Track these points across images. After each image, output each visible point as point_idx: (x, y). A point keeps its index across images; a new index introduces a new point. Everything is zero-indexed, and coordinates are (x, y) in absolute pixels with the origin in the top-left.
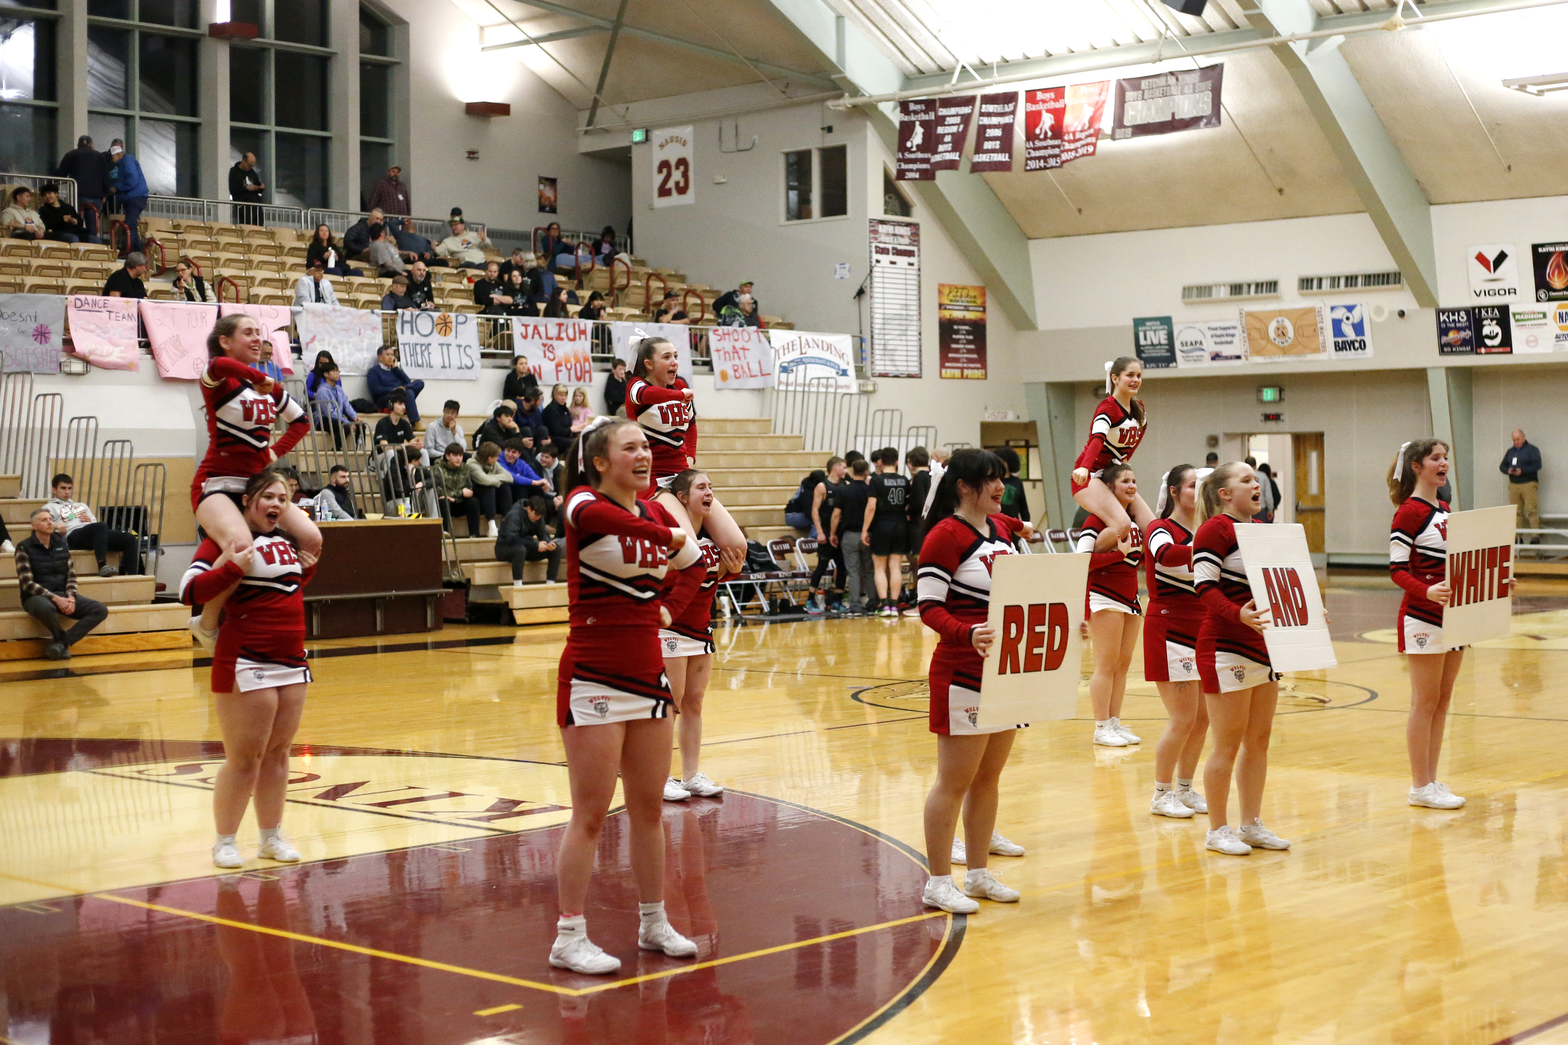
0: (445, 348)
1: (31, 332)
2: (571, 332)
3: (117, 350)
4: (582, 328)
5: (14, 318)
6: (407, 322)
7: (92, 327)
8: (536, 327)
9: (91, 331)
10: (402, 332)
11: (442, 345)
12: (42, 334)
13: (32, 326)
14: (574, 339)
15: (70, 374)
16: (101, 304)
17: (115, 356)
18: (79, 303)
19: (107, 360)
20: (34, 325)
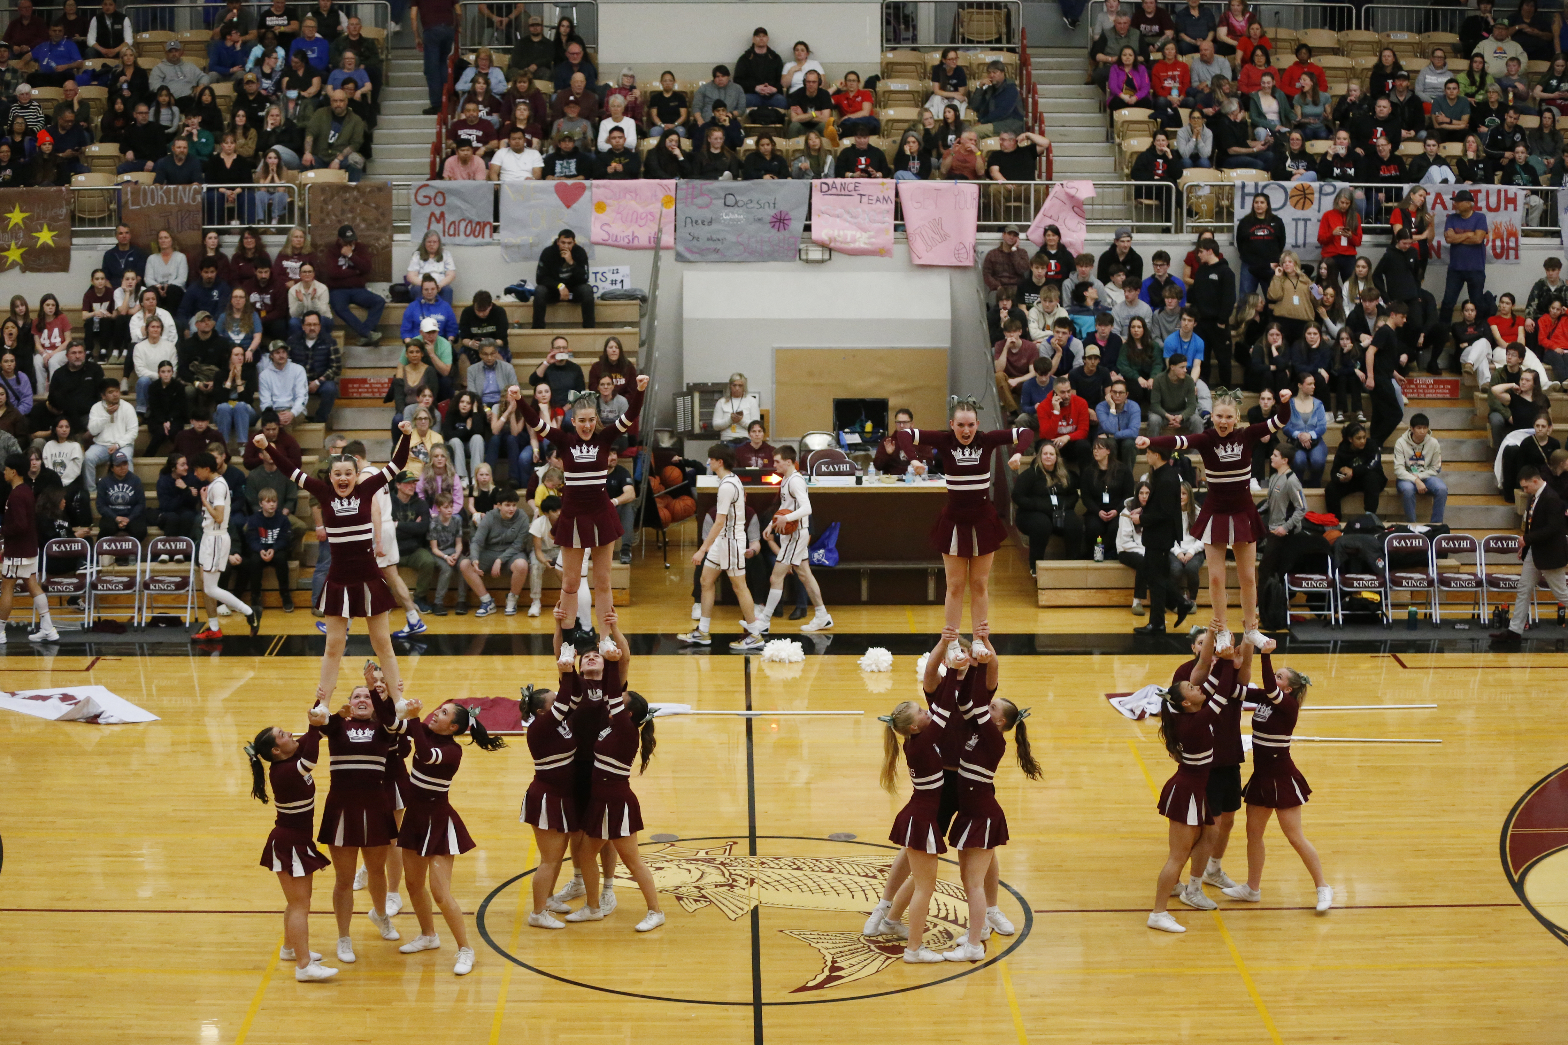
0: (1301, 224)
1: (768, 219)
2: (1493, 201)
3: (865, 235)
4: (1511, 195)
5: (750, 205)
6: (1249, 194)
7: (839, 211)
8: (1438, 196)
9: (838, 216)
10: (1243, 207)
11: (1296, 220)
12: (780, 221)
13: (769, 213)
14: (1497, 209)
15: (807, 261)
16: (851, 187)
17: (862, 241)
18: (825, 188)
19: (852, 246)
20: (772, 212)
